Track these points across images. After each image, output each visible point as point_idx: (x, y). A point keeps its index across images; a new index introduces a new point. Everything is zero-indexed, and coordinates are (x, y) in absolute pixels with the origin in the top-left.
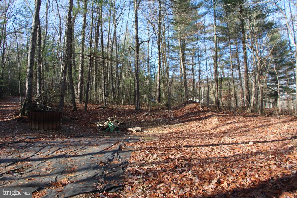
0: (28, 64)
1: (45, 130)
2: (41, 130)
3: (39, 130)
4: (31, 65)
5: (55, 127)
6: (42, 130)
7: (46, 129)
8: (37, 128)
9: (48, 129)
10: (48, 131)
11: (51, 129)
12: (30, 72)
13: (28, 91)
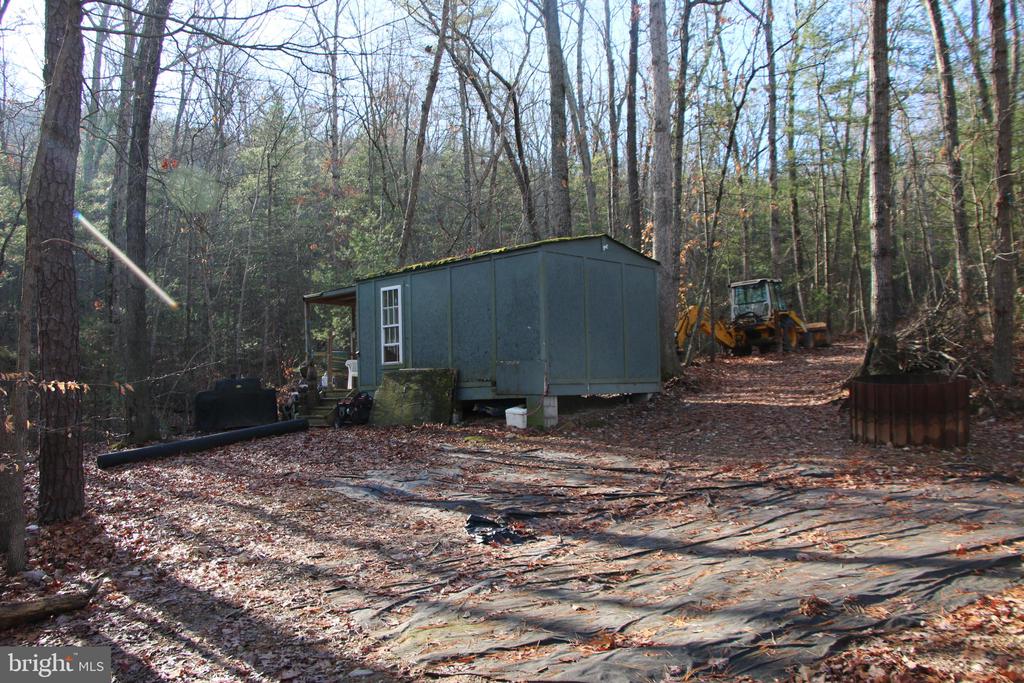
0: (871, 216)
1: (897, 446)
2: (885, 444)
3: (878, 442)
4: (881, 216)
5: (935, 433)
6: (889, 444)
7: (902, 440)
8: (871, 436)
9: (909, 442)
10: (906, 449)
11: (919, 440)
12: (879, 241)
13: (878, 304)
